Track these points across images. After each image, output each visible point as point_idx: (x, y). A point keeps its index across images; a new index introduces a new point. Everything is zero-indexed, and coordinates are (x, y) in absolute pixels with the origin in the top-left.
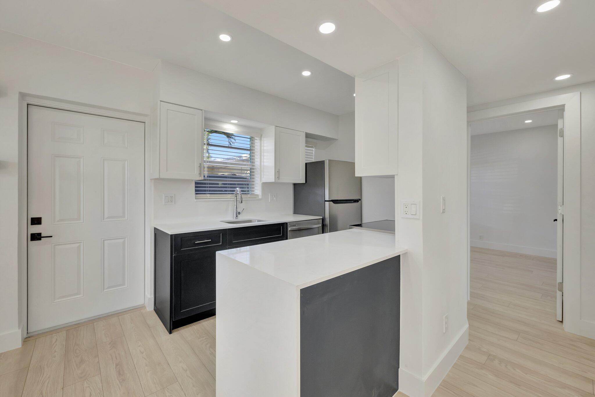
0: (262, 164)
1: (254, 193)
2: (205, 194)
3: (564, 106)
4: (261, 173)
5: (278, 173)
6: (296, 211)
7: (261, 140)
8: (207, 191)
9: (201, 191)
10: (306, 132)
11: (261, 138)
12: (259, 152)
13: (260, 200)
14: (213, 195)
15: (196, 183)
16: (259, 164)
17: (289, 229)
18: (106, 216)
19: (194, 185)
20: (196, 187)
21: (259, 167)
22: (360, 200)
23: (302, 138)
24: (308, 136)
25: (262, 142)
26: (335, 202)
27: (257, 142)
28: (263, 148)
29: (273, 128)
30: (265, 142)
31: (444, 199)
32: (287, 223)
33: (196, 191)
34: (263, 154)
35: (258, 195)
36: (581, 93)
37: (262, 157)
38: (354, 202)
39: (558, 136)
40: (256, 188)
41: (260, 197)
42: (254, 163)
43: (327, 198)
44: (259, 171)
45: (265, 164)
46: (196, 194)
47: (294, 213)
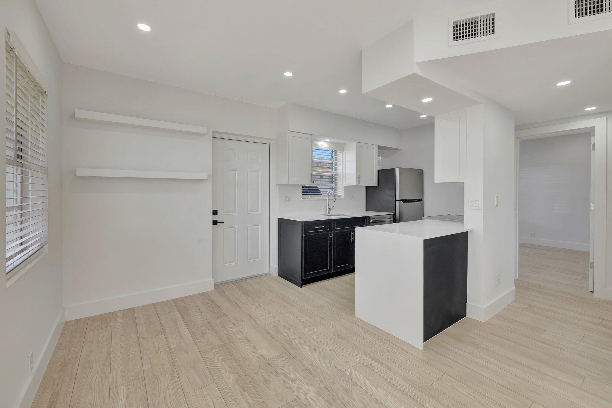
0: (344, 171)
1: (336, 194)
2: (306, 194)
3: (594, 127)
4: (343, 178)
5: (359, 178)
6: (368, 208)
7: (343, 152)
9: (306, 192)
10: (378, 146)
11: (343, 151)
12: (341, 162)
13: (342, 199)
14: (313, 196)
15: (303, 187)
16: (341, 172)
17: (371, 221)
18: (248, 211)
19: (301, 188)
20: (303, 190)
22: (422, 199)
23: (376, 150)
24: (380, 148)
25: (344, 154)
26: (404, 201)
27: (340, 155)
28: (344, 159)
29: (355, 144)
30: (346, 154)
31: (497, 197)
32: (369, 217)
33: (303, 192)
34: (344, 163)
35: (340, 196)
36: (607, 118)
37: (344, 166)
38: (417, 201)
39: (591, 150)
40: (338, 190)
41: (342, 197)
42: (337, 171)
43: (397, 198)
44: (341, 177)
45: (346, 172)
46: (302, 195)
47: (367, 210)
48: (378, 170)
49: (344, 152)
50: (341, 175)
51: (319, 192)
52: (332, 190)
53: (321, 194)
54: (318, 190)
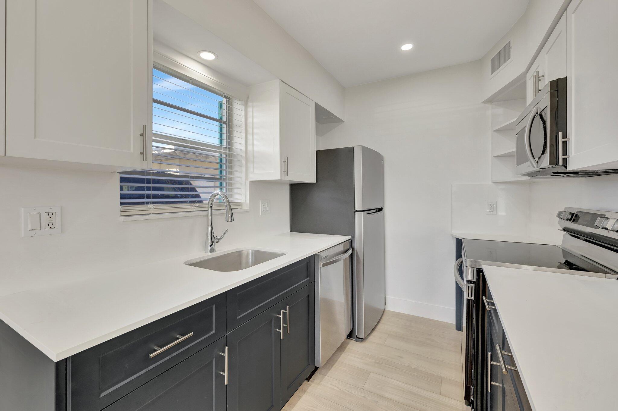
0: (250, 148)
1: (232, 201)
2: (143, 203)
4: (246, 163)
5: (285, 162)
6: (295, 226)
7: (246, 105)
8: (148, 197)
10: (315, 102)
12: (243, 127)
13: (246, 212)
15: (122, 180)
16: (243, 148)
17: (321, 266)
20: (123, 189)
21: (243, 155)
22: (381, 209)
23: (312, 110)
25: (250, 109)
26: (369, 212)
28: (250, 120)
29: (277, 83)
30: (256, 109)
32: (316, 256)
33: (123, 197)
34: (250, 130)
35: (240, 204)
37: (250, 137)
38: (376, 212)
40: (236, 191)
41: (247, 208)
43: (358, 207)
44: (243, 162)
45: (255, 148)
46: (122, 204)
47: (291, 231)
48: (317, 152)
49: (250, 104)
50: (241, 156)
51: (198, 196)
52: (222, 189)
53: (201, 202)
54: (193, 189)
